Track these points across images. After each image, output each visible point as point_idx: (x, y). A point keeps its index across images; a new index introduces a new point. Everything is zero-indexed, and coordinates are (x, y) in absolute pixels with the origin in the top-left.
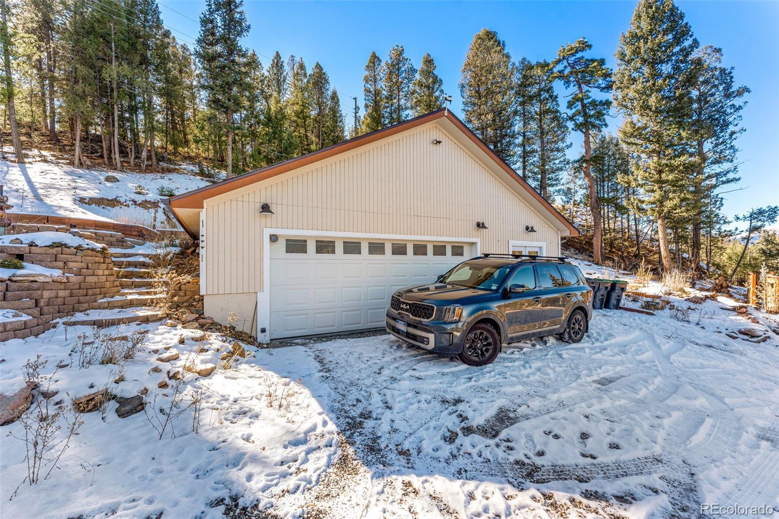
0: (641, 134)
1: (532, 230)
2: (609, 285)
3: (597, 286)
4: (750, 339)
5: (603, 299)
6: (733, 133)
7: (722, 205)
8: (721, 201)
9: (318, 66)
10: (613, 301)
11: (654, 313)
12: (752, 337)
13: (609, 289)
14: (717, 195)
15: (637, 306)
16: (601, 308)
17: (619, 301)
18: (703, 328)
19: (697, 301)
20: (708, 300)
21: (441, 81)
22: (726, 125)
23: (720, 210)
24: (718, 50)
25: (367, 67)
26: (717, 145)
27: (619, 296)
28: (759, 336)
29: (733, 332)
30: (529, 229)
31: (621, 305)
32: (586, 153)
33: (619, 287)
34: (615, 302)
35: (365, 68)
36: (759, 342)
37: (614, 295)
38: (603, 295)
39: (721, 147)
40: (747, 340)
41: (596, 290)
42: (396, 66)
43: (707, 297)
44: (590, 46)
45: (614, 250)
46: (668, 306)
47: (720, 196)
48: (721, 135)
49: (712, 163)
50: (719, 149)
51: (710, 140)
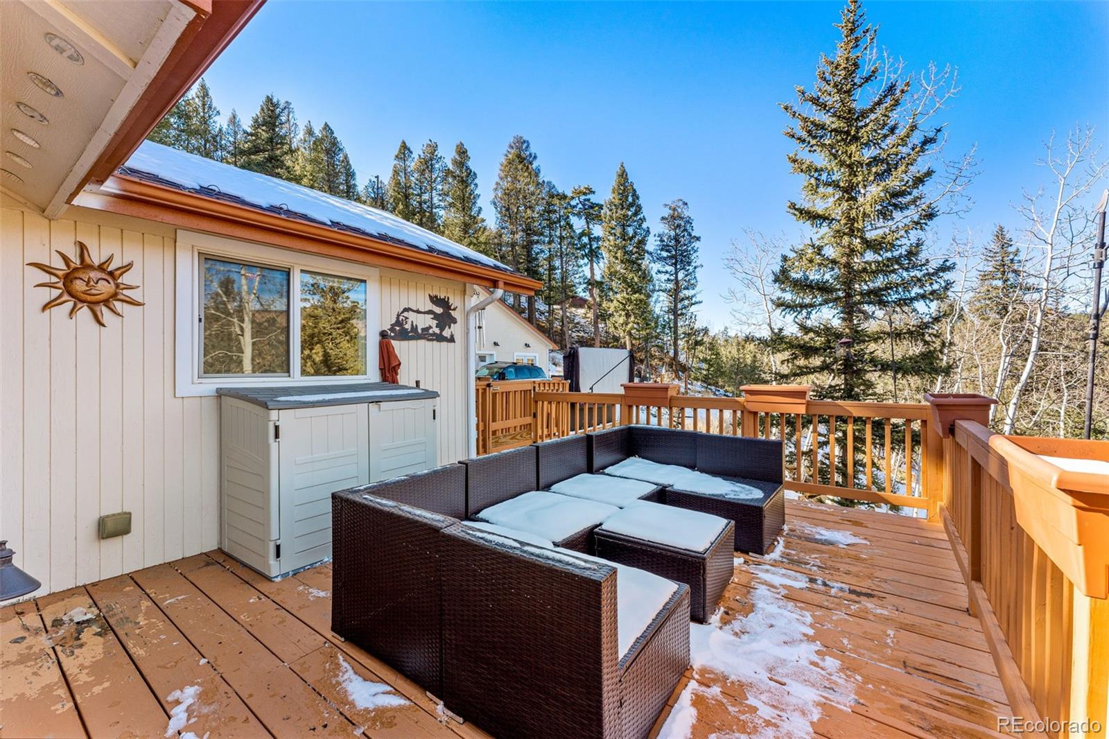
1: (529, 346)
6: (695, 268)
9: (326, 126)
21: (475, 174)
22: (689, 264)
24: (686, 204)
25: (397, 157)
26: (686, 276)
30: (527, 345)
32: (591, 277)
35: (394, 157)
39: (689, 277)
42: (428, 163)
44: (594, 193)
47: (694, 313)
48: (688, 268)
49: (684, 289)
50: (687, 279)
51: (682, 271)
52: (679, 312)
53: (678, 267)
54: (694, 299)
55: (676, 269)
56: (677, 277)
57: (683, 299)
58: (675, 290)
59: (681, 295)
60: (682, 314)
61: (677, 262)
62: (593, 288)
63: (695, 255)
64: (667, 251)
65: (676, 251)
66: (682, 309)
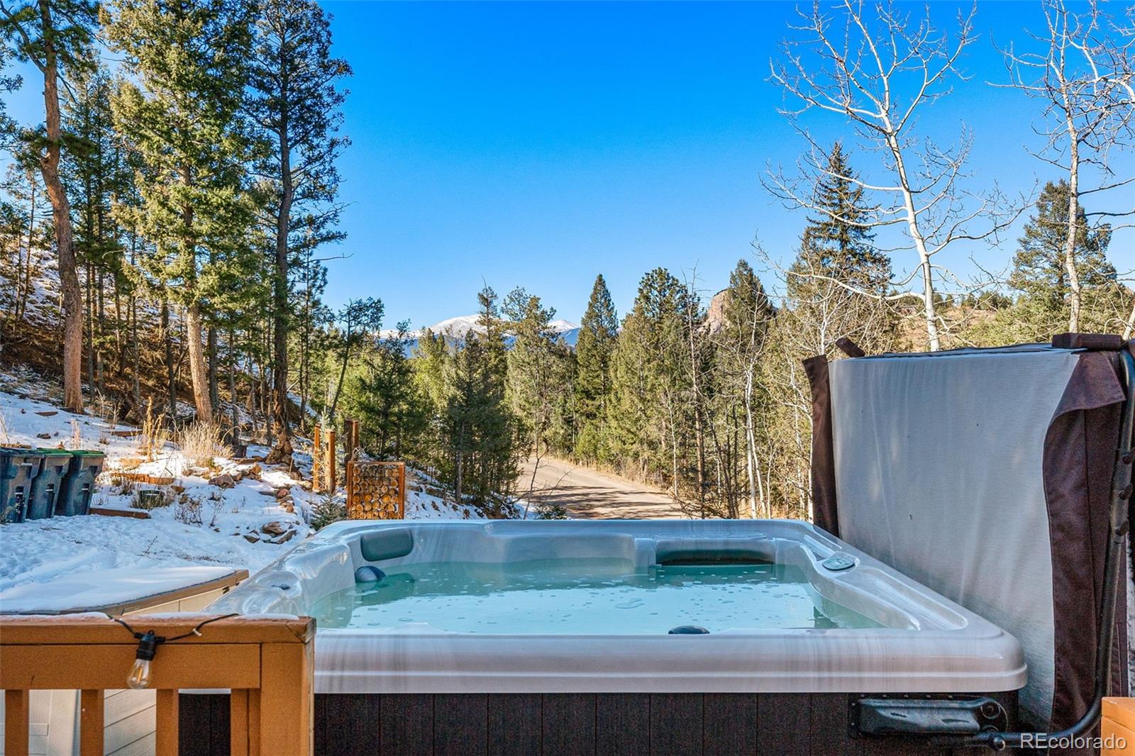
0: (154, 122)
2: (65, 463)
3: (36, 467)
4: (273, 540)
5: (52, 494)
6: (333, 144)
7: (326, 283)
8: (324, 274)
10: (75, 496)
11: (150, 513)
12: (277, 534)
13: (65, 470)
14: (318, 261)
15: (125, 503)
16: (49, 516)
17: (87, 495)
18: (217, 530)
19: (226, 483)
20: (245, 479)
22: (321, 127)
23: (322, 292)
26: (310, 161)
27: (87, 485)
28: (283, 533)
29: (254, 531)
31: (93, 503)
32: (48, 122)
33: (85, 465)
34: (80, 499)
36: (281, 542)
37: (77, 485)
38: (51, 486)
39: (317, 166)
40: (269, 541)
41: (33, 475)
43: (244, 474)
45: (128, 370)
46: (179, 497)
47: (323, 264)
48: (316, 141)
49: (304, 195)
50: (313, 169)
51: (300, 148)
52: (291, 257)
53: (290, 134)
54: (330, 227)
55: (284, 140)
56: (285, 161)
57: (299, 223)
58: (282, 196)
59: (295, 212)
60: (297, 263)
61: (285, 119)
62: (55, 155)
63: (336, 109)
64: (260, 86)
65: (284, 89)
66: (297, 249)
